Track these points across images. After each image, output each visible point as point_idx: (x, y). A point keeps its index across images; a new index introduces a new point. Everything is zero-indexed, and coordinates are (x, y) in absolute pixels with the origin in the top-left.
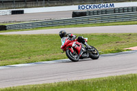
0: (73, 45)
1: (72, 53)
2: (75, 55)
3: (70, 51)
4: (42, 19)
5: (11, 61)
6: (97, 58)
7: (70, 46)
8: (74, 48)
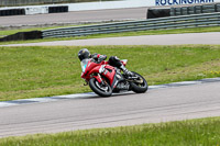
0: (101, 70)
1: (100, 83)
2: (104, 86)
3: (96, 80)
4: (98, 20)
5: (59, 88)
6: (143, 91)
7: (96, 72)
8: (102, 74)
